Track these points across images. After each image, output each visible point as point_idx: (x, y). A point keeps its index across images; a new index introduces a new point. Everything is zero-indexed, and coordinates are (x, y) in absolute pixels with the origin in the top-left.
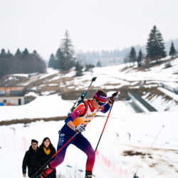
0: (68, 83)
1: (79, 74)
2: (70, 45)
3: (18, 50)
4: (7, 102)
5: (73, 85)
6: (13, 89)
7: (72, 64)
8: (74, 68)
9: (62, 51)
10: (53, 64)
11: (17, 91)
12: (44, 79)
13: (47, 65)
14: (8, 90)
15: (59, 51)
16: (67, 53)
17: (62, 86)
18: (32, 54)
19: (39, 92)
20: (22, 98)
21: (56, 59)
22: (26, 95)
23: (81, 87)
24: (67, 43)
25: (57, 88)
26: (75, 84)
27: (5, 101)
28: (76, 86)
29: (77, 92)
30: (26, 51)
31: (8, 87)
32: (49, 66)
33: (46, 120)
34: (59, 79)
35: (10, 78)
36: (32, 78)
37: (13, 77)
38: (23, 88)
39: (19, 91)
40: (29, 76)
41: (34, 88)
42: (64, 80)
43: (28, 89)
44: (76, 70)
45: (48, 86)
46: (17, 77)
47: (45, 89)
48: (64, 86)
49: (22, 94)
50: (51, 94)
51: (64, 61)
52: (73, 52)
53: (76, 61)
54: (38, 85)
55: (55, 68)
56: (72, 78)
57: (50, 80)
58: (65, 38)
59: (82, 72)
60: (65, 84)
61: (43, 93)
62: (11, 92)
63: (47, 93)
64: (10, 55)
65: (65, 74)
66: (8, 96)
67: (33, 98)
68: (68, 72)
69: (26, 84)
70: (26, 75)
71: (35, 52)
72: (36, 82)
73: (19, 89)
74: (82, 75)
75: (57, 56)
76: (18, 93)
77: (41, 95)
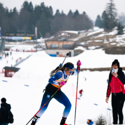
0: (111, 40)
1: (120, 33)
2: (114, 9)
3: (70, 11)
4: (60, 54)
5: (115, 42)
6: (65, 43)
7: (115, 24)
8: (116, 28)
9: (107, 13)
10: (99, 23)
11: (68, 45)
12: (91, 36)
13: (94, 24)
14: (61, 44)
15: (104, 13)
16: (111, 15)
17: (106, 42)
18: (81, 15)
19: (86, 47)
20: (72, 51)
21: (102, 19)
22: (76, 49)
23: (121, 44)
24: (111, 6)
25: (101, 44)
26: (117, 41)
27: (58, 53)
28: (117, 43)
29: (118, 47)
30: (77, 12)
31: (61, 41)
32: (96, 26)
33: (92, 70)
34: (104, 37)
35: (63, 34)
36: (81, 34)
37: (66, 33)
38: (73, 43)
39: (70, 45)
40: (79, 33)
41: (83, 43)
42: (108, 38)
43: (77, 44)
44: (118, 29)
45: (94, 42)
46: (69, 34)
47: (91, 45)
48: (108, 42)
49: (72, 47)
50: (97, 48)
51: (108, 21)
52: (116, 14)
53: (118, 22)
54: (86, 41)
55: (100, 27)
56: (114, 36)
57: (96, 37)
58: (110, 2)
59: (123, 31)
60: (108, 40)
61: (89, 48)
62: (63, 45)
63: (93, 47)
64: (63, 15)
65: (109, 32)
66: (61, 49)
67: (81, 52)
68: (111, 31)
69: (75, 40)
70: (76, 32)
71: (84, 13)
72: (84, 38)
73: (70, 43)
74: (123, 34)
75: (102, 17)
76: (69, 47)
77: (88, 49)
